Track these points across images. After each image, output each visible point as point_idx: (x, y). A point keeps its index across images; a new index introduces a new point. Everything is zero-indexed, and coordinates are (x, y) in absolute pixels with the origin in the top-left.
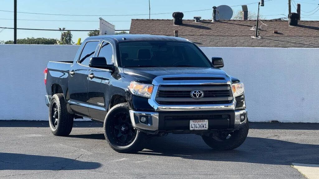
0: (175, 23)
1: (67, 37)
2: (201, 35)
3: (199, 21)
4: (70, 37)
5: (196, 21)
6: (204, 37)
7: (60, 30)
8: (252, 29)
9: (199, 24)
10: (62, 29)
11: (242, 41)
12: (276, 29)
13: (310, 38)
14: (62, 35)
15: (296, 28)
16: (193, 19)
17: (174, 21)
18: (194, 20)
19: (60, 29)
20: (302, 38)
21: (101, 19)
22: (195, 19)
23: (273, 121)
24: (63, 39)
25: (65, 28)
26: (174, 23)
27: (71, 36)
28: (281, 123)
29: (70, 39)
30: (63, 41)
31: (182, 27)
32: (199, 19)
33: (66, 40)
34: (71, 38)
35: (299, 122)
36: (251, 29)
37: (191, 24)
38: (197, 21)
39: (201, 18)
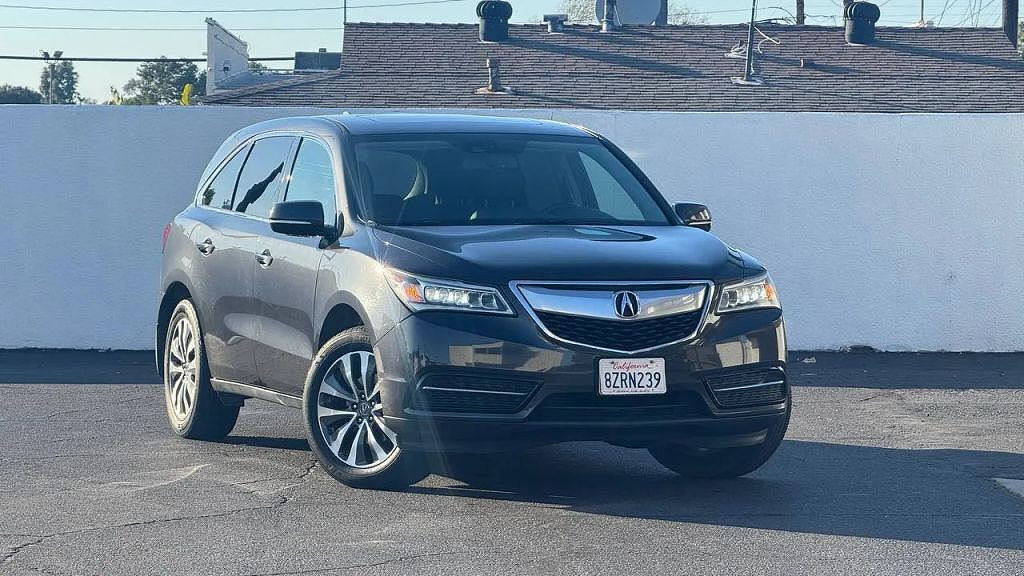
0: (485, 34)
1: (60, 81)
2: (571, 75)
3: (560, 28)
4: (72, 82)
5: (549, 29)
6: (582, 81)
7: (46, 57)
8: (733, 54)
9: (560, 38)
10: (51, 56)
11: (704, 93)
12: (808, 56)
13: (916, 82)
14: (46, 75)
15: (874, 52)
16: (540, 20)
17: (481, 29)
18: (546, 26)
19: (46, 54)
20: (894, 81)
21: (211, 22)
22: (548, 23)
23: (855, 349)
24: (48, 87)
25: (61, 53)
26: (481, 37)
27: (75, 76)
28: (881, 352)
29: (70, 88)
30: (47, 93)
31: (508, 48)
32: (561, 22)
33: (58, 91)
34: (74, 82)
35: (939, 349)
36: (730, 55)
37: (535, 38)
38: (554, 30)
39: (566, 20)
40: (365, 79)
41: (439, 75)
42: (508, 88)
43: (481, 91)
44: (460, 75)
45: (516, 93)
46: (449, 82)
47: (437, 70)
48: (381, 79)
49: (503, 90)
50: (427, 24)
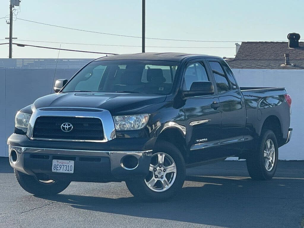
17: (289, 44)
26: (289, 46)
31: (297, 50)
40: (242, 61)
41: (269, 60)
42: (292, 64)
43: (282, 65)
44: (277, 60)
45: (295, 66)
46: (272, 62)
47: (269, 58)
48: (248, 61)
49: (290, 65)
50: (271, 42)
